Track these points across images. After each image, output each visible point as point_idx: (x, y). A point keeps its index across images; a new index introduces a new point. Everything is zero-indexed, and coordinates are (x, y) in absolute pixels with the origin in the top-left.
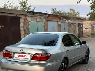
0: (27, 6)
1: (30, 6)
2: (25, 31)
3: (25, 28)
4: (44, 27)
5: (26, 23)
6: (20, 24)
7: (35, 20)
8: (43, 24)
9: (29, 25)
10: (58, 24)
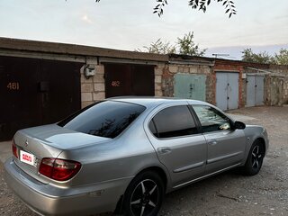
0: (191, 47)
1: (197, 47)
2: (163, 91)
3: (164, 86)
4: (207, 83)
5: (167, 76)
6: (154, 78)
7: (187, 70)
8: (204, 78)
9: (172, 80)
10: (240, 77)
